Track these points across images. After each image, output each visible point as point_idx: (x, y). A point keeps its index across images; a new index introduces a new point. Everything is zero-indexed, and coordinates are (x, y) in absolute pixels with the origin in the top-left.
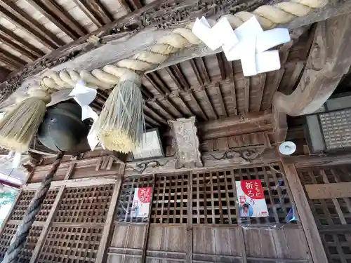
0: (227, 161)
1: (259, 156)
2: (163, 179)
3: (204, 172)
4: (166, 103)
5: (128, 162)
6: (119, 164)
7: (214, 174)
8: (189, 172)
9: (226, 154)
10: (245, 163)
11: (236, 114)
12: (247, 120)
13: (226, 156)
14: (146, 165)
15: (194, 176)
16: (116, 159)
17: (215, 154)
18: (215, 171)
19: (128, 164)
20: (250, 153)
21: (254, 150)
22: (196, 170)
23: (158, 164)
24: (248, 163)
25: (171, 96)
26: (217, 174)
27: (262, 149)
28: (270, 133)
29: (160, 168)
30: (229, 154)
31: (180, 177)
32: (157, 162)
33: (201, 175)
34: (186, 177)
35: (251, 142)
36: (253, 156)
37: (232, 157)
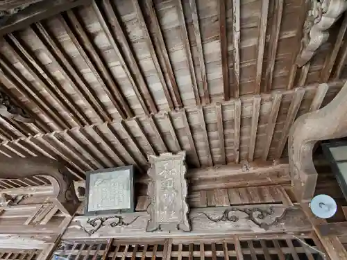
0: (228, 225)
1: (278, 220)
2: (122, 249)
3: (192, 241)
4: (149, 126)
5: (78, 215)
6: (64, 217)
7: (207, 247)
8: (167, 240)
9: (226, 212)
10: (257, 230)
11: (237, 160)
12: (252, 170)
13: (225, 217)
14: (102, 221)
15: (175, 248)
16: (62, 209)
17: (210, 212)
18: (209, 241)
19: (76, 219)
20: (263, 214)
21: (269, 211)
22: (178, 237)
23: (121, 222)
24: (262, 230)
25: (157, 116)
26: (213, 247)
27: (280, 210)
28: (288, 188)
29: (123, 228)
30: (231, 214)
31: (150, 248)
32: (120, 218)
33: (185, 248)
34: (160, 248)
35: (262, 198)
36: (269, 220)
37: (235, 219)
